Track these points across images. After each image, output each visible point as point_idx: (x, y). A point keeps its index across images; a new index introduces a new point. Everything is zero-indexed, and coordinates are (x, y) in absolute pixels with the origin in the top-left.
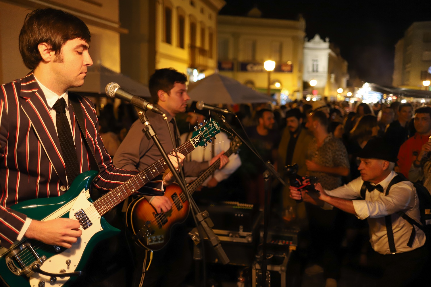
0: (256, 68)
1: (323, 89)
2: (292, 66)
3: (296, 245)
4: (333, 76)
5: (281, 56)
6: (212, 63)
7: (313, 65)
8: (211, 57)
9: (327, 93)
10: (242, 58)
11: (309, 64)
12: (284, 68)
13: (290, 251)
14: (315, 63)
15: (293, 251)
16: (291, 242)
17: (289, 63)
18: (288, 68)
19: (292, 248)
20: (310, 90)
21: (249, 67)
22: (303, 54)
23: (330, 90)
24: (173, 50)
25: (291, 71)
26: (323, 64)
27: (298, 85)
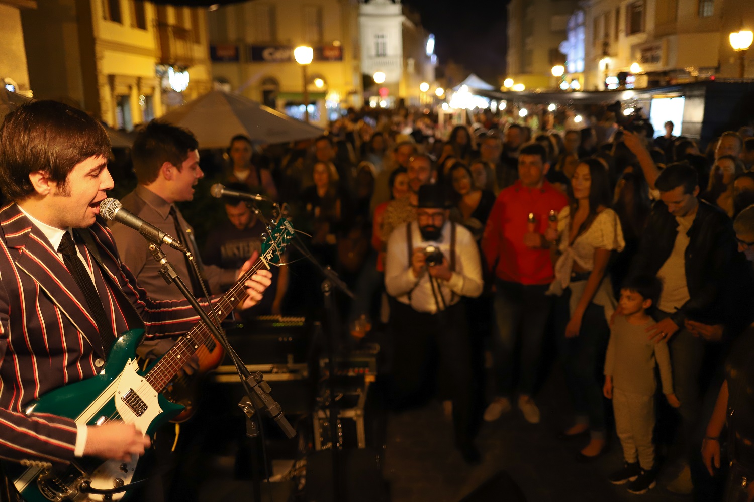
0: (279, 55)
1: (397, 85)
2: (341, 49)
3: (375, 373)
4: (411, 62)
5: (321, 33)
6: (200, 51)
7: (377, 44)
8: (197, 41)
9: (403, 93)
10: (252, 38)
11: (369, 43)
12: (328, 53)
13: (367, 384)
14: (380, 40)
15: (371, 383)
16: (367, 369)
17: (337, 43)
18: (335, 53)
19: (370, 378)
20: (374, 89)
21: (266, 54)
22: (358, 26)
23: (408, 86)
24: (127, 33)
25: (340, 58)
26: (393, 42)
27: (355, 83)
